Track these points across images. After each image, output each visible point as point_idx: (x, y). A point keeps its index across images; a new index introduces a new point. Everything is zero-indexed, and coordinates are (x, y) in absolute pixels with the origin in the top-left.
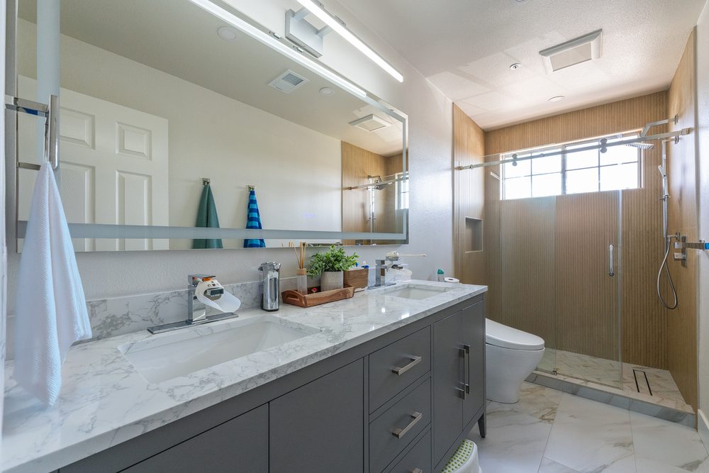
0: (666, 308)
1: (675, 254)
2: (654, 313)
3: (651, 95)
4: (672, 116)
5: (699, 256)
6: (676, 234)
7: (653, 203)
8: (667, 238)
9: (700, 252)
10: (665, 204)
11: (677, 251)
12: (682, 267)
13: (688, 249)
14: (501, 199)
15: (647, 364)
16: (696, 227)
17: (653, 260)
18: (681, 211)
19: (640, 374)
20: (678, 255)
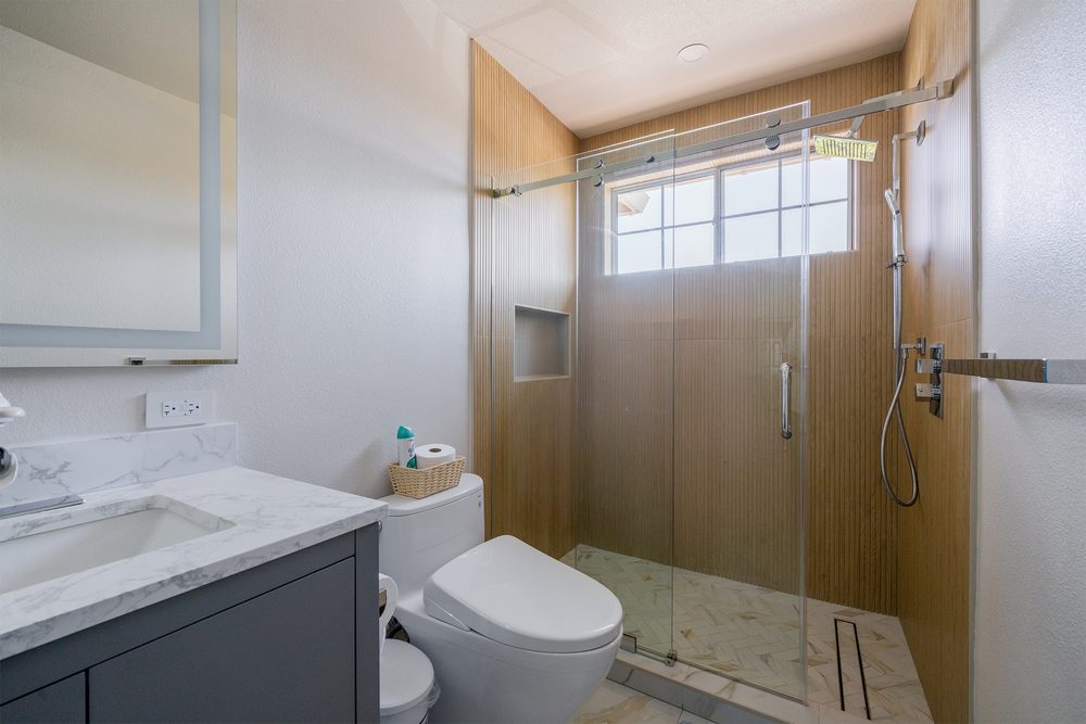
0: (894, 503)
1: (919, 386)
2: (873, 503)
3: (871, 61)
4: (912, 83)
5: (976, 396)
6: (919, 341)
7: (874, 280)
8: (900, 350)
9: (981, 383)
10: (897, 274)
11: (921, 379)
12: (932, 419)
13: (946, 377)
14: (607, 272)
15: (860, 604)
16: (970, 321)
17: (873, 395)
18: (929, 289)
19: (846, 631)
20: (925, 389)
